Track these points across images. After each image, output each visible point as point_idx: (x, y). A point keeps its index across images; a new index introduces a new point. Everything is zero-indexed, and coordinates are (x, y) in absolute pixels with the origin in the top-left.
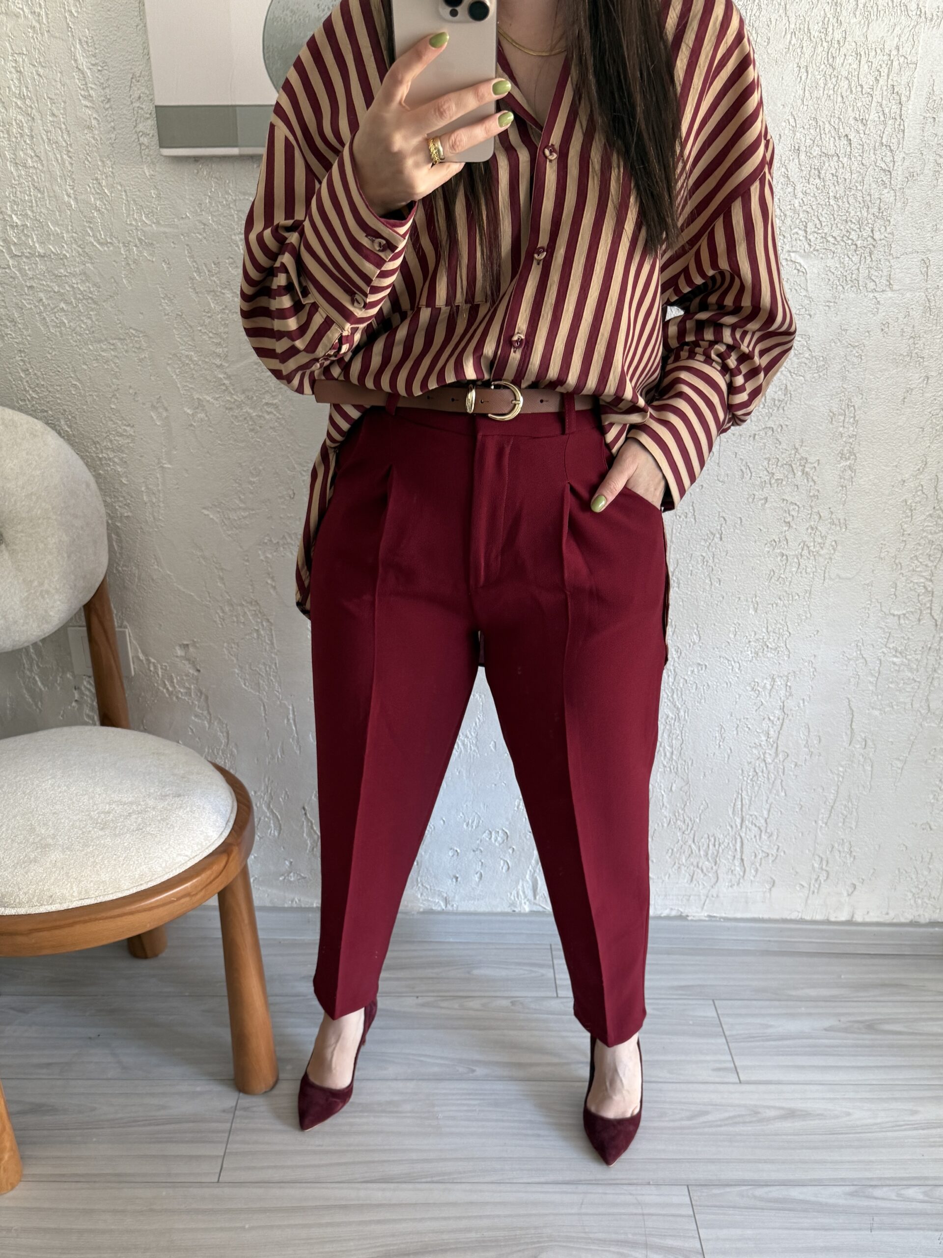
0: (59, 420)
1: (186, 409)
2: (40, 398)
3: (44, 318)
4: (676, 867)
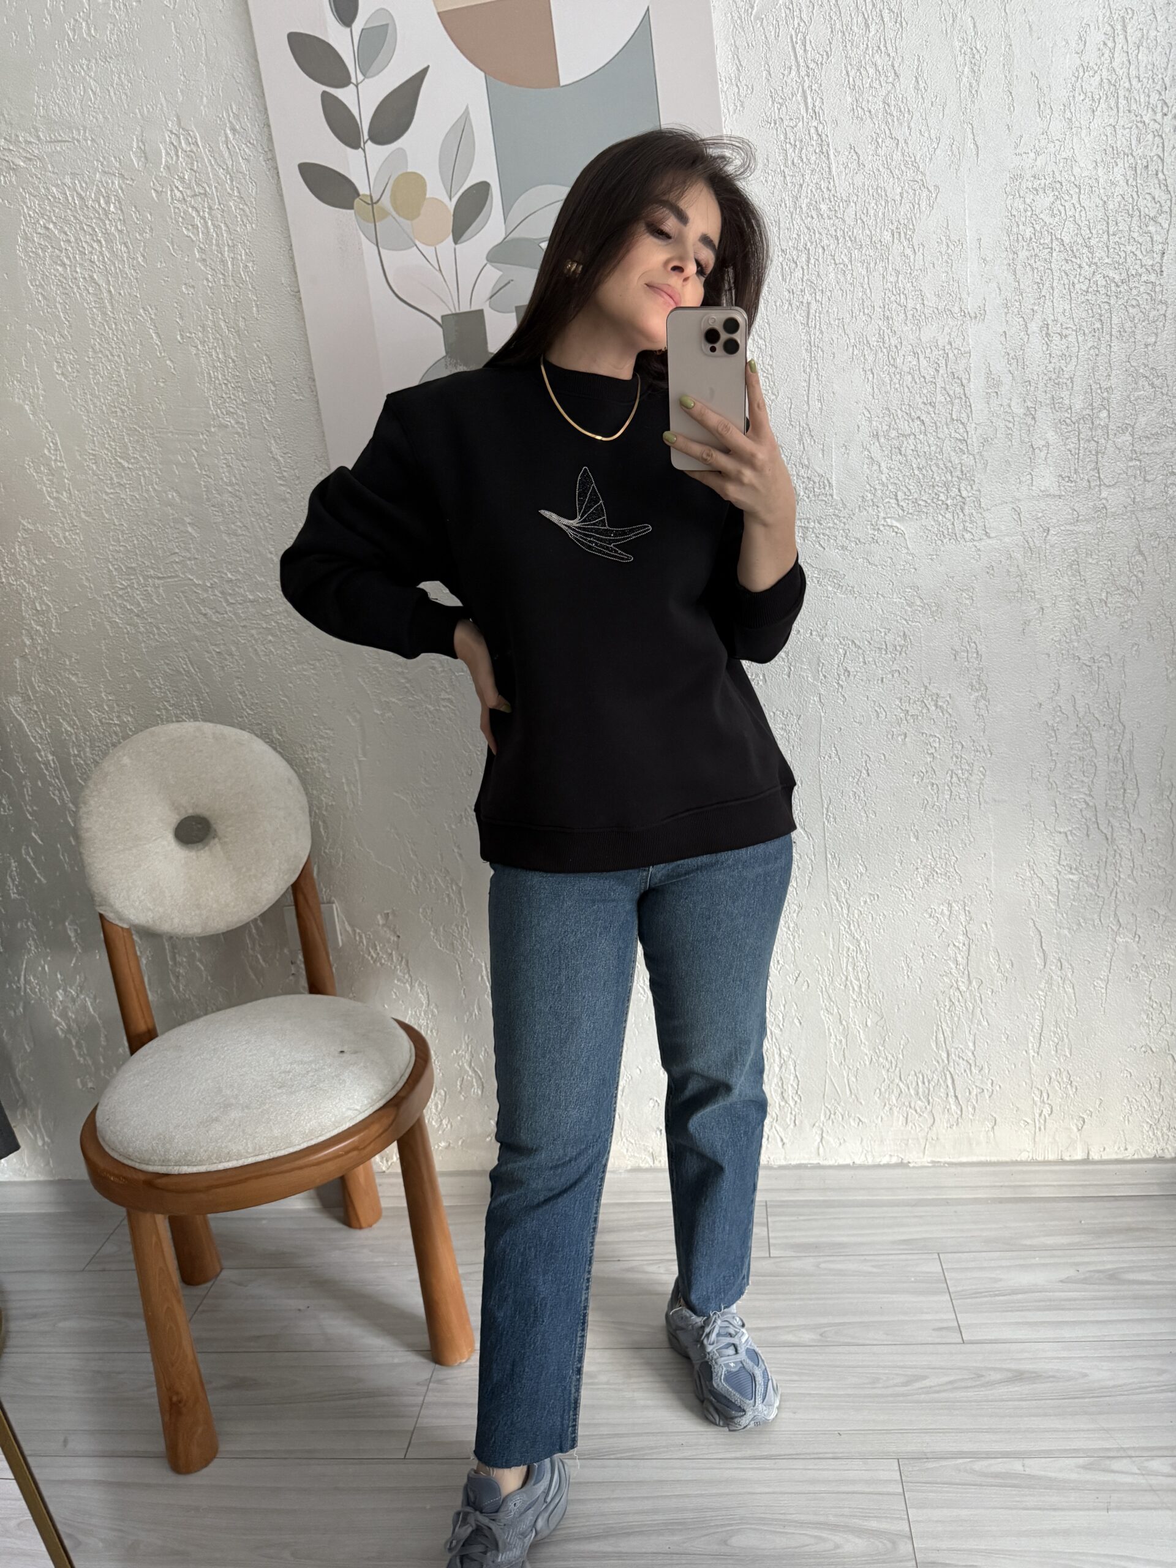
0: (271, 730)
1: (376, 711)
2: (255, 714)
3: (256, 650)
4: (887, 1108)
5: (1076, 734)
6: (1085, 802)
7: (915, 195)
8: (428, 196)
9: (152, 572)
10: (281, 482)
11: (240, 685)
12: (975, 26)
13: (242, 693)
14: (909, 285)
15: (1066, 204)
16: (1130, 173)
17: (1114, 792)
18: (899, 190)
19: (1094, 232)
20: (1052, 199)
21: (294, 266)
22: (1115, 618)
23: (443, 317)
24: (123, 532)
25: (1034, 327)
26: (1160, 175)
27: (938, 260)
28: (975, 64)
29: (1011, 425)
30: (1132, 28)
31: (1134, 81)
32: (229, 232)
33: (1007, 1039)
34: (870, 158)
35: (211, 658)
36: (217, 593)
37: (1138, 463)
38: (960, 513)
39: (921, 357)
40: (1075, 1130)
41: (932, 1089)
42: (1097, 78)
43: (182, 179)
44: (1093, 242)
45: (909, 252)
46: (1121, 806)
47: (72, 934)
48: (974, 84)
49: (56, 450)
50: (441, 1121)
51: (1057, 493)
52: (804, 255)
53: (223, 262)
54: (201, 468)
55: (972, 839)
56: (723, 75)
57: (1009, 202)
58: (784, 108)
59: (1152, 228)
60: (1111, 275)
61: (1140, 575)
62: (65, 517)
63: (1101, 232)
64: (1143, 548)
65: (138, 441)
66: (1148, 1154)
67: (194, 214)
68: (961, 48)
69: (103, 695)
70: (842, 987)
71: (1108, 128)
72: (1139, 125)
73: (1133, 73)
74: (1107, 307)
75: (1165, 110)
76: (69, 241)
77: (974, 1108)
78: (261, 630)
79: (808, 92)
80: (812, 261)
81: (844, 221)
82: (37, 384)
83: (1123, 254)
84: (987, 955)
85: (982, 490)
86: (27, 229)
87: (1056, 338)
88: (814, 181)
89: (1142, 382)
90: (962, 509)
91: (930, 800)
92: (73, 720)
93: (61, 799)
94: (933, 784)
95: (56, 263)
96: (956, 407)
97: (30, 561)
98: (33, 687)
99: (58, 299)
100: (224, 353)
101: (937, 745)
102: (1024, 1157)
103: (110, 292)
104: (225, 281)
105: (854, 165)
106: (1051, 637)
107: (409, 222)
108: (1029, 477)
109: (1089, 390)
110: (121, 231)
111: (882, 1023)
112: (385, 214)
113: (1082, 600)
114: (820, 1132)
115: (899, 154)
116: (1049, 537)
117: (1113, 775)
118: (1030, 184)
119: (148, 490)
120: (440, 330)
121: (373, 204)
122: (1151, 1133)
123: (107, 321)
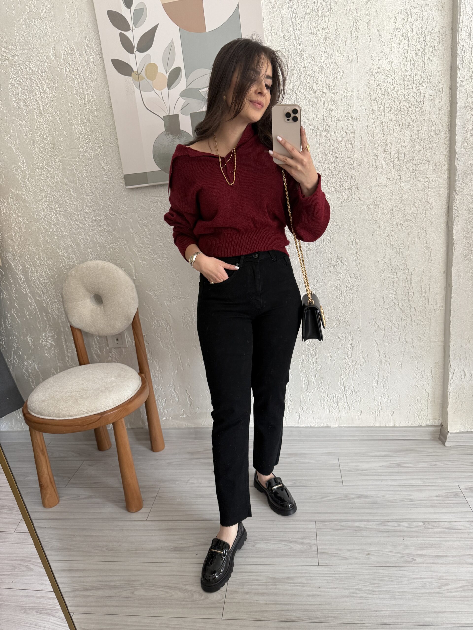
3: (96, 238)
4: (323, 406)
5: (391, 272)
6: (394, 297)
7: (335, 74)
8: (158, 72)
9: (59, 209)
10: (105, 176)
11: (91, 251)
12: (357, 12)
13: (91, 254)
14: (333, 107)
15: (390, 79)
16: (413, 67)
17: (405, 294)
18: (329, 72)
19: (399, 89)
20: (384, 76)
21: (110, 97)
22: (406, 230)
23: (164, 117)
24: (48, 194)
25: (378, 123)
26: (424, 68)
27: (343, 98)
28: (357, 26)
29: (369, 159)
30: (414, 13)
31: (415, 33)
32: (87, 84)
33: (366, 382)
34: (319, 60)
35: (80, 241)
36: (82, 217)
37: (414, 173)
38: (350, 191)
39: (337, 134)
40: (390, 415)
41: (339, 400)
42: (401, 32)
43: (69, 64)
44: (399, 92)
45: (333, 95)
46: (407, 299)
47: (30, 341)
48: (357, 34)
49: (23, 163)
50: (164, 410)
51: (385, 184)
52: (295, 96)
53: (84, 95)
54: (76, 170)
55: (353, 310)
56: (266, 28)
57: (369, 77)
58: (288, 41)
59: (420, 88)
60: (405, 105)
61: (415, 215)
62: (27, 188)
63: (402, 89)
64: (416, 205)
65: (53, 161)
66: (416, 424)
67: (73, 77)
68: (352, 20)
69: (41, 254)
70: (307, 363)
71: (405, 51)
72: (416, 50)
73: (414, 30)
74: (404, 116)
75: (426, 44)
76: (28, 86)
77: (354, 407)
78: (98, 231)
79: (297, 36)
80: (298, 98)
81: (309, 83)
82: (16, 139)
83: (410, 97)
84: (359, 352)
85: (358, 183)
86: (12, 82)
87: (386, 127)
88: (299, 69)
89: (417, 144)
90: (351, 190)
91: (339, 296)
92: (30, 263)
93: (26, 292)
94: (340, 290)
95: (23, 94)
96: (349, 152)
97: (15, 205)
98: (15, 251)
99: (24, 107)
100: (85, 129)
101: (341, 276)
102: (372, 425)
103: (43, 105)
104: (85, 102)
105: (313, 63)
106: (383, 237)
107: (152, 81)
108: (375, 178)
109: (397, 147)
110: (47, 83)
111: (321, 376)
112: (143, 78)
113: (395, 223)
114: (299, 415)
115: (329, 59)
116: (382, 201)
117: (404, 287)
118: (377, 71)
119: (57, 179)
120: (163, 122)
121: (138, 74)
122: (417, 417)
123: (42, 116)
